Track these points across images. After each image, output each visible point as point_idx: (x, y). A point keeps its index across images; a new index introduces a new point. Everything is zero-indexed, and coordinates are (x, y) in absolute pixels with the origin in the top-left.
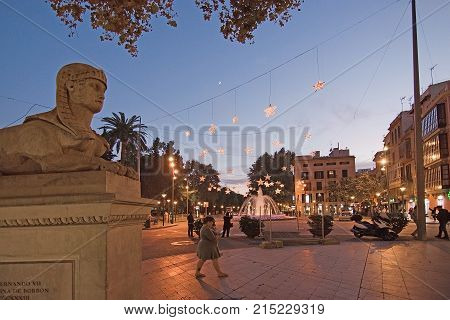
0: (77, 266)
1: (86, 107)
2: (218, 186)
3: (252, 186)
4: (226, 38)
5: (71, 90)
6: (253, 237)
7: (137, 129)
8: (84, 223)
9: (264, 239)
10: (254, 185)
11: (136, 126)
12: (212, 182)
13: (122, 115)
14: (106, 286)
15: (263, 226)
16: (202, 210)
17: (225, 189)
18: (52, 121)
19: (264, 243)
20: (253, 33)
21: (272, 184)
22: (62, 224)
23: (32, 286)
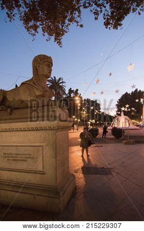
0: (44, 148)
1: (44, 76)
2: (100, 112)
3: (118, 111)
4: (106, 28)
5: (38, 68)
6: (118, 138)
7: (61, 84)
8: (47, 130)
9: (124, 140)
10: (119, 110)
11: (61, 83)
12: (97, 110)
13: (55, 77)
14: (56, 158)
15: (124, 132)
16: (92, 124)
17: (103, 113)
18: (31, 84)
19: (124, 141)
20: (122, 22)
21: (129, 110)
22: (38, 130)
23: (27, 156)
